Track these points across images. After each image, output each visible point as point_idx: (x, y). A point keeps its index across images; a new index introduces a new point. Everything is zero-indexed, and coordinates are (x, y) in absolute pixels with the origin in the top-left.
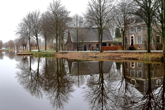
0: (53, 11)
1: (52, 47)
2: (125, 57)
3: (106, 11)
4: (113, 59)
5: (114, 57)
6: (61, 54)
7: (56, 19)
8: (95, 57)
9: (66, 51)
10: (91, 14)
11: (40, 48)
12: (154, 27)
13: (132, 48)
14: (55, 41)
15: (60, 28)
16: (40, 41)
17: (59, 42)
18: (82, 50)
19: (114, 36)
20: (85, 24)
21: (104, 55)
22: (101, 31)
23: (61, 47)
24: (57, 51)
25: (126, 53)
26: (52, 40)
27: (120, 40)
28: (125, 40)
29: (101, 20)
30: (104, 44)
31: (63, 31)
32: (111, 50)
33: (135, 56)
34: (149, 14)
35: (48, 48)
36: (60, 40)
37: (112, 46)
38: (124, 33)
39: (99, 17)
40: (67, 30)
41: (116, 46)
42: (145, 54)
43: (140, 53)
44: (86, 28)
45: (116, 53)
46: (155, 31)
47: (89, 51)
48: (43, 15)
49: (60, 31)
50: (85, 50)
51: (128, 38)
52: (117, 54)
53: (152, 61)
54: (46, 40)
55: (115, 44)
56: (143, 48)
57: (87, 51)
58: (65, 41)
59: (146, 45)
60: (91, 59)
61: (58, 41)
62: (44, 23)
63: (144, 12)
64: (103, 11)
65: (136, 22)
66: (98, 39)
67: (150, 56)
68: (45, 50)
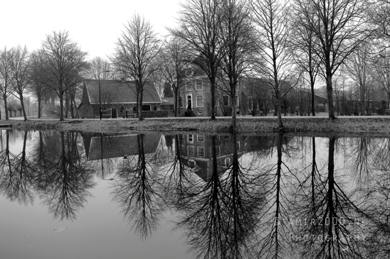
0: (54, 51)
1: (53, 113)
2: (178, 127)
3: (147, 56)
4: (161, 131)
5: (161, 127)
6: (69, 125)
7: (59, 65)
8: (131, 128)
9: (80, 119)
10: (123, 59)
11: (27, 114)
12: (219, 83)
13: (189, 113)
14: (58, 102)
15: (67, 79)
16: (28, 102)
17: (66, 103)
18: (108, 117)
19: (161, 95)
20: (113, 74)
21: (145, 125)
22: (140, 86)
23: (69, 113)
24: (62, 120)
25: (180, 120)
26: (53, 101)
27: (171, 101)
28: (179, 101)
29: (140, 68)
30: (146, 107)
31: (74, 84)
32: (158, 116)
33: (193, 125)
34: (213, 64)
35: (44, 114)
36: (67, 100)
37: (158, 109)
38: (176, 89)
39: (137, 65)
40: (82, 84)
41: (164, 111)
42: (208, 122)
43: (201, 120)
44: (115, 81)
45: (164, 120)
46: (221, 89)
47: (122, 119)
48: (33, 55)
49: (68, 85)
50: (114, 116)
51: (183, 99)
52: (167, 123)
53: (218, 132)
54: (39, 100)
55: (163, 106)
56: (206, 113)
57: (118, 119)
58: (78, 101)
59: (209, 109)
60: (124, 132)
61: (64, 102)
62: (35, 70)
63: (206, 61)
64: (143, 55)
65: (195, 75)
66: (135, 99)
67: (215, 125)
68: (39, 117)
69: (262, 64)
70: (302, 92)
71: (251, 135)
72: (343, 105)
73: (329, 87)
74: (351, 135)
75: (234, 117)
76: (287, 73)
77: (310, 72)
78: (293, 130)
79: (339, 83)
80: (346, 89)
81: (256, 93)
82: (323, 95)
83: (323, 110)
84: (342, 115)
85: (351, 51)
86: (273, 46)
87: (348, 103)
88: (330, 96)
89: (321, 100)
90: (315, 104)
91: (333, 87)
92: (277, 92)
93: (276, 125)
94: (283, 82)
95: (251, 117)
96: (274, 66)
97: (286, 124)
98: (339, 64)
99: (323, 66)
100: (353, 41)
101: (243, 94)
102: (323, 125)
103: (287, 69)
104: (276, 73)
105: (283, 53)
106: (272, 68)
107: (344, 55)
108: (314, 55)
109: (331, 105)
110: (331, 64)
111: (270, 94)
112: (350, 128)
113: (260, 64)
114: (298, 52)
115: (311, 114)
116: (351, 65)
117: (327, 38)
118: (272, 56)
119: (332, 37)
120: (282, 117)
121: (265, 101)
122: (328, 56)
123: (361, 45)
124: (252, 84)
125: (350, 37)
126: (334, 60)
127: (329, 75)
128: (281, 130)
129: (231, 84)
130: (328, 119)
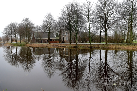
0: (25, 23)
1: (24, 41)
2: (60, 46)
3: (52, 25)
4: (55, 47)
5: (55, 46)
6: (29, 45)
7: (27, 27)
8: (47, 46)
9: (32, 43)
10: (45, 26)
11: (17, 41)
12: (73, 33)
13: (64, 42)
14: (26, 38)
15: (29, 31)
16: (18, 38)
17: (28, 39)
18: (40, 43)
19: (55, 37)
20: (42, 30)
21: (51, 45)
22: (49, 34)
23: (29, 41)
24: (27, 43)
25: (61, 44)
26: (25, 38)
27: (58, 38)
28: (61, 38)
29: (49, 29)
30: (51, 40)
31: (31, 33)
32: (54, 43)
33: (65, 45)
34: (71, 27)
35: (22, 42)
36: (29, 38)
37: (55, 41)
38: (60, 35)
39: (49, 27)
40: (33, 33)
41: (57, 41)
42: (69, 45)
43: (67, 44)
44: (42, 32)
45: (56, 44)
46: (73, 35)
47: (44, 43)
48: (19, 25)
49: (29, 33)
50: (42, 42)
51: (62, 38)
52: (57, 45)
53: (72, 47)
54: (21, 38)
55: (56, 40)
56: (68, 42)
57: (43, 43)
58: (32, 38)
59: (69, 41)
60: (45, 47)
61: (28, 38)
62: (20, 29)
63: (69, 26)
64: (50, 25)
65: (65, 31)
66: (48, 37)
67: (71, 45)
68: (21, 42)
69: (85, 28)
70: (97, 36)
71: (82, 49)
72: (110, 40)
73: (106, 35)
74: (112, 49)
75: (77, 43)
76: (93, 30)
77: (100, 30)
78: (95, 48)
79: (109, 33)
80: (111, 35)
81: (84, 36)
82: (104, 37)
83: (104, 42)
84: (110, 43)
85: (113, 24)
86: (89, 22)
87: (112, 40)
88: (106, 38)
89: (103, 39)
90: (102, 40)
91: (107, 35)
92: (90, 36)
93: (89, 46)
94: (92, 33)
95: (82, 43)
96: (89, 28)
97: (92, 46)
98: (109, 28)
99: (104, 28)
100: (114, 20)
101: (80, 36)
102: (104, 46)
103: (93, 29)
104: (90, 30)
105: (92, 24)
106: (89, 29)
107: (111, 25)
108: (101, 25)
109: (106, 40)
110: (107, 27)
111: (88, 37)
112: (112, 47)
113: (85, 27)
114: (97, 24)
115: (100, 43)
116: (113, 28)
117: (106, 20)
118: (89, 25)
119: (107, 19)
120: (91, 43)
121: (86, 38)
122: (106, 25)
123: (116, 22)
124: (82, 33)
125: (113, 20)
126: (108, 26)
127: (106, 31)
128: (91, 48)
129: (76, 33)
130: (105, 44)
